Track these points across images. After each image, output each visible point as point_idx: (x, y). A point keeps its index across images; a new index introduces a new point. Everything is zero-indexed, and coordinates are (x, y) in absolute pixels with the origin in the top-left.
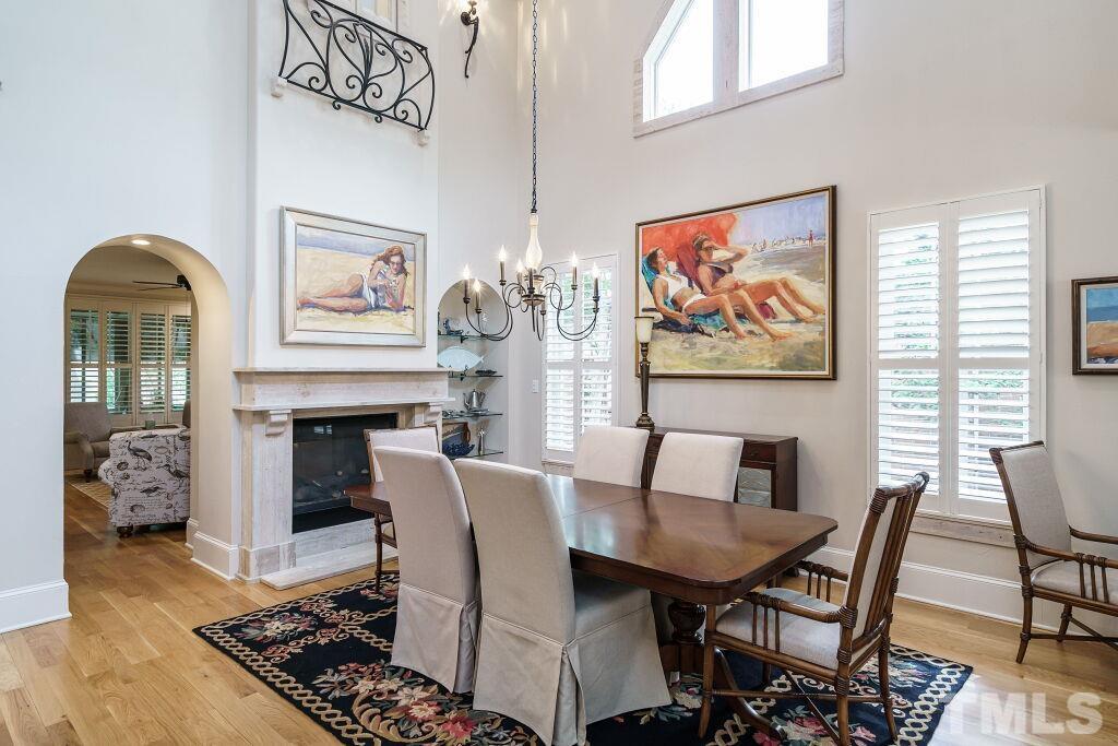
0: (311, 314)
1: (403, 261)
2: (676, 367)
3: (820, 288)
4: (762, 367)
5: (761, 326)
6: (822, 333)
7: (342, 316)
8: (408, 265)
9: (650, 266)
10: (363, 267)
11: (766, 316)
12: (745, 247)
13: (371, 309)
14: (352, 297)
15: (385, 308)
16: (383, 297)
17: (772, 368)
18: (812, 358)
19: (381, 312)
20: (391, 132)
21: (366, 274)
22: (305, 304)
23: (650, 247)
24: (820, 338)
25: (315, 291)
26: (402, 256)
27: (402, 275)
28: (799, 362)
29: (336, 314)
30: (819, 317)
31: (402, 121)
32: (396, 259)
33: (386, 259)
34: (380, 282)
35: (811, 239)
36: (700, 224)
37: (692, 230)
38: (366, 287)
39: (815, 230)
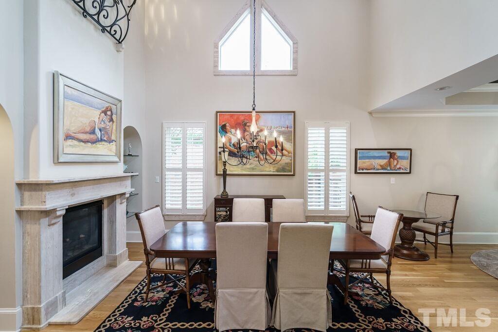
0: (71, 144)
1: (112, 114)
2: (235, 171)
3: (290, 145)
4: (270, 171)
5: (270, 156)
6: (291, 160)
7: (85, 145)
8: (114, 117)
9: (223, 130)
10: (95, 115)
11: (272, 153)
12: (263, 127)
13: (99, 141)
14: (90, 133)
15: (104, 140)
16: (104, 134)
17: (274, 172)
18: (288, 168)
19: (103, 143)
20: (107, 40)
21: (97, 120)
22: (68, 137)
23: (223, 122)
24: (290, 162)
25: (73, 129)
26: (112, 112)
27: (111, 123)
28: (283, 170)
29: (82, 144)
30: (290, 155)
31: (113, 36)
32: (109, 113)
33: (105, 112)
34: (102, 126)
35: (287, 128)
36: (246, 116)
37: (242, 118)
38: (96, 128)
39: (289, 125)
